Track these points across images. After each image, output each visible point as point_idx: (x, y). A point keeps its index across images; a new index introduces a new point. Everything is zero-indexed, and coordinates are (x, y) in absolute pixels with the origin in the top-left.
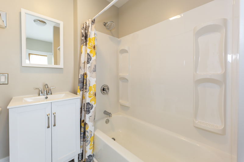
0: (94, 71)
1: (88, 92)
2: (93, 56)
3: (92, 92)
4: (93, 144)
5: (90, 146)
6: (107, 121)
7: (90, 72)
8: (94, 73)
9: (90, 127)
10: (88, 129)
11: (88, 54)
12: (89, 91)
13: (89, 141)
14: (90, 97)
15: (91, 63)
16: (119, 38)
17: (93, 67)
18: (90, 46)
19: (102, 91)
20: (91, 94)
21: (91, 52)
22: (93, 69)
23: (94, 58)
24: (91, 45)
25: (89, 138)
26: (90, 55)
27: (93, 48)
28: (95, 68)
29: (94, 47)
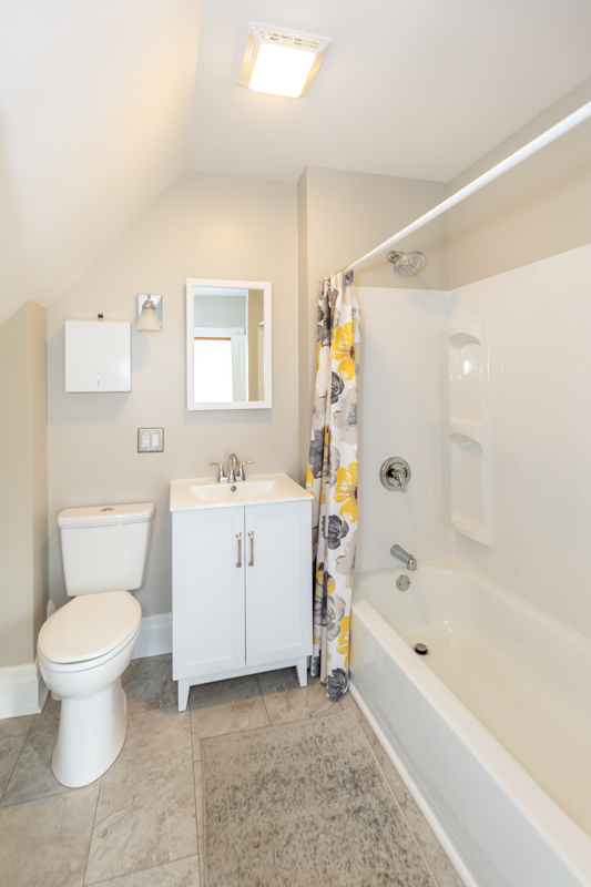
0: (351, 423)
1: (334, 487)
2: (349, 379)
3: (346, 486)
4: (347, 638)
5: (341, 642)
6: (403, 583)
7: (340, 426)
8: (353, 429)
9: (339, 588)
10: (333, 590)
11: (334, 375)
12: (336, 481)
13: (336, 628)
14: (338, 500)
15: (343, 400)
16: (448, 290)
17: (349, 409)
18: (339, 349)
19: (385, 479)
20: (342, 491)
21: (342, 367)
22: (350, 416)
23: (350, 384)
24: (341, 348)
25: (337, 618)
26: (338, 378)
27: (348, 353)
28: (353, 414)
29: (352, 352)
